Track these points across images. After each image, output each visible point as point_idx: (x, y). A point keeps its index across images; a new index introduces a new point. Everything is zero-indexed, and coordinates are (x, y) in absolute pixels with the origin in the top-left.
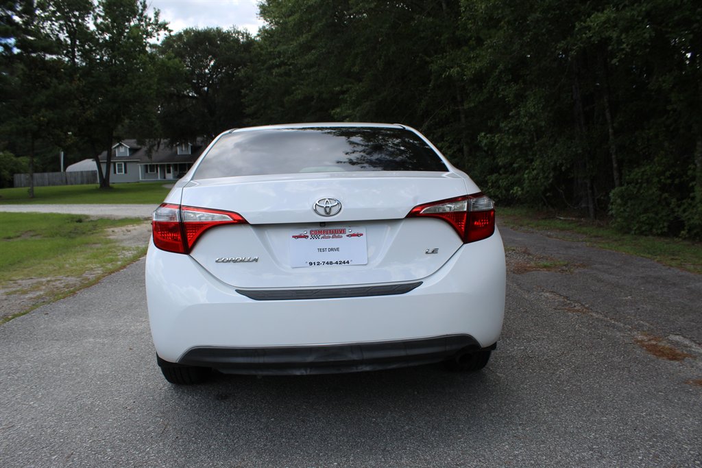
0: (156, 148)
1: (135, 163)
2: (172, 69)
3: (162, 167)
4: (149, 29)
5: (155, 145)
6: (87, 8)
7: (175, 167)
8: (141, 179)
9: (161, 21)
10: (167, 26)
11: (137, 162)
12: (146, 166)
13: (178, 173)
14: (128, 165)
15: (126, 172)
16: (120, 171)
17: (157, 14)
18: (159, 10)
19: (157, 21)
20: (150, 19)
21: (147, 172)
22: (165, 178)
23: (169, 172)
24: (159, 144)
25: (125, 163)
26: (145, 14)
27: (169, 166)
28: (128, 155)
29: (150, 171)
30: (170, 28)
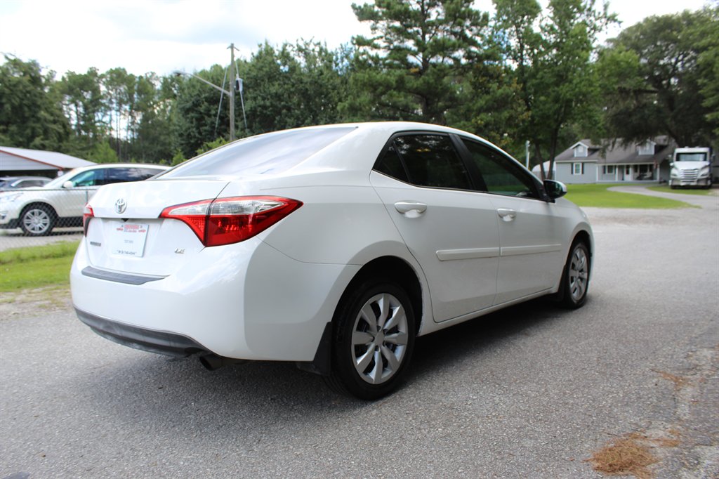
0: (610, 148)
1: (592, 165)
2: (622, 63)
3: (621, 168)
4: (598, 23)
5: (608, 145)
6: (534, 11)
7: (635, 168)
8: (597, 180)
9: (609, 13)
10: (616, 18)
11: (595, 162)
12: (604, 167)
13: (637, 174)
14: (586, 165)
15: (583, 173)
16: (577, 171)
17: (606, 7)
18: (608, 2)
19: (605, 14)
20: (599, 13)
21: (604, 172)
22: (623, 179)
23: (628, 173)
24: (614, 143)
25: (583, 164)
26: (593, 9)
27: (628, 167)
28: (587, 155)
29: (609, 172)
30: (619, 20)
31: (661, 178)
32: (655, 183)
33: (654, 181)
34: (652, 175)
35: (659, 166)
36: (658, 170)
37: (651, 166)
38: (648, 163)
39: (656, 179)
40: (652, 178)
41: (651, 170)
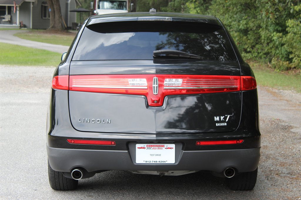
31: (20, 23)
32: (15, 29)
33: (14, 25)
34: (11, 18)
35: (18, 9)
36: (18, 12)
37: (10, 8)
38: (7, 5)
39: (16, 23)
40: (11, 22)
41: (9, 13)
